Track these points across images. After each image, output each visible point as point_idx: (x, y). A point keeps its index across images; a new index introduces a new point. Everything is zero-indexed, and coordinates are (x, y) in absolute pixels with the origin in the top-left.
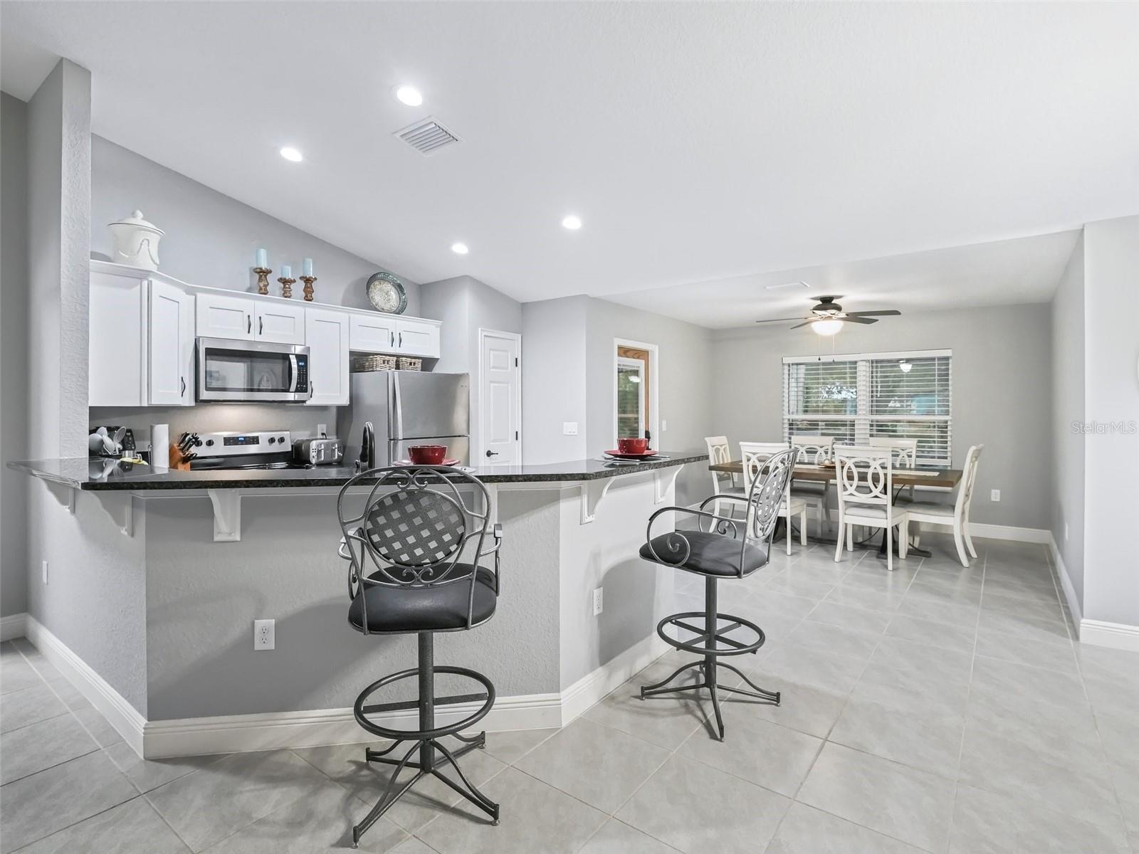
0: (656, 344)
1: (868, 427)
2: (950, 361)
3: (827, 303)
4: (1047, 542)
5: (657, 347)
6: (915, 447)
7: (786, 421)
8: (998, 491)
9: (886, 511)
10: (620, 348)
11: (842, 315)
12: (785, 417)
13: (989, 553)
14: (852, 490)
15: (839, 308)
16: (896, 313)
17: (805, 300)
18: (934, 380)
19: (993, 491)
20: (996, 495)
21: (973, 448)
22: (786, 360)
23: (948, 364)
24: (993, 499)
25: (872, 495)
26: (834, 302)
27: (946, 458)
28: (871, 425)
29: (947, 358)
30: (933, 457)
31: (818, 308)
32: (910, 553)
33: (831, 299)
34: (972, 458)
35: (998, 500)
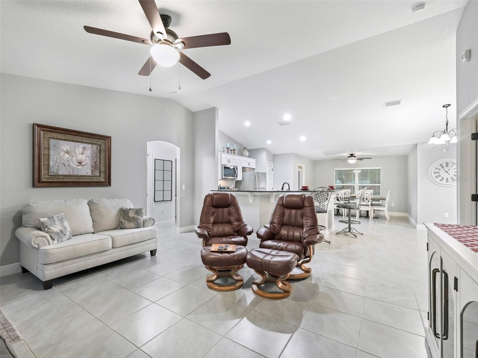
1: (358, 187)
2: (381, 170)
3: (352, 155)
4: (406, 216)
5: (304, 166)
9: (369, 207)
10: (299, 166)
11: (356, 159)
13: (392, 218)
15: (355, 157)
16: (371, 158)
17: (347, 154)
18: (376, 175)
19: (392, 203)
20: (393, 204)
21: (390, 191)
22: (335, 169)
23: (380, 171)
26: (354, 155)
27: (380, 195)
28: (359, 187)
29: (380, 169)
30: (376, 195)
31: (349, 157)
32: (373, 218)
33: (353, 154)
34: (389, 194)
35: (393, 205)
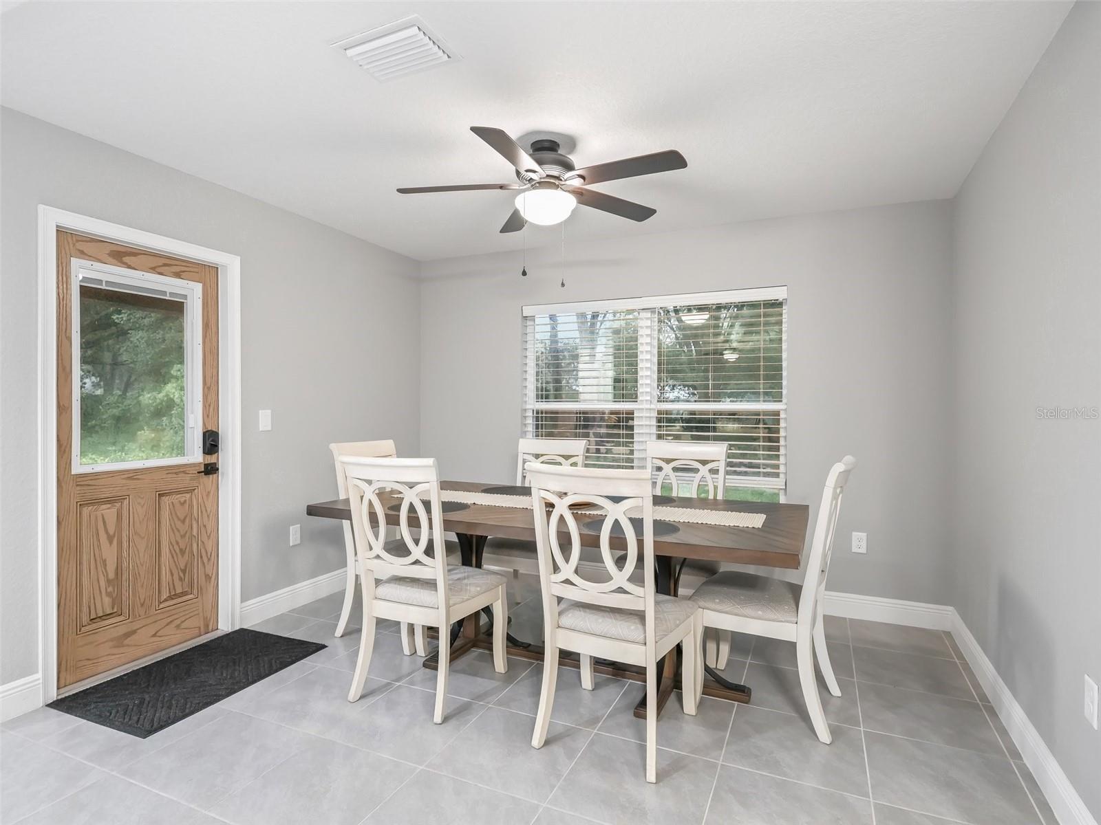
0: (238, 255)
1: (654, 422)
2: (785, 309)
4: (947, 627)
5: (238, 260)
6: (723, 457)
7: (530, 414)
8: (863, 535)
12: (528, 407)
14: (567, 570)
19: (857, 535)
20: (859, 542)
24: (855, 549)
25: (612, 585)
27: (777, 475)
28: (659, 420)
29: (777, 304)
34: (835, 488)
35: (863, 550)
